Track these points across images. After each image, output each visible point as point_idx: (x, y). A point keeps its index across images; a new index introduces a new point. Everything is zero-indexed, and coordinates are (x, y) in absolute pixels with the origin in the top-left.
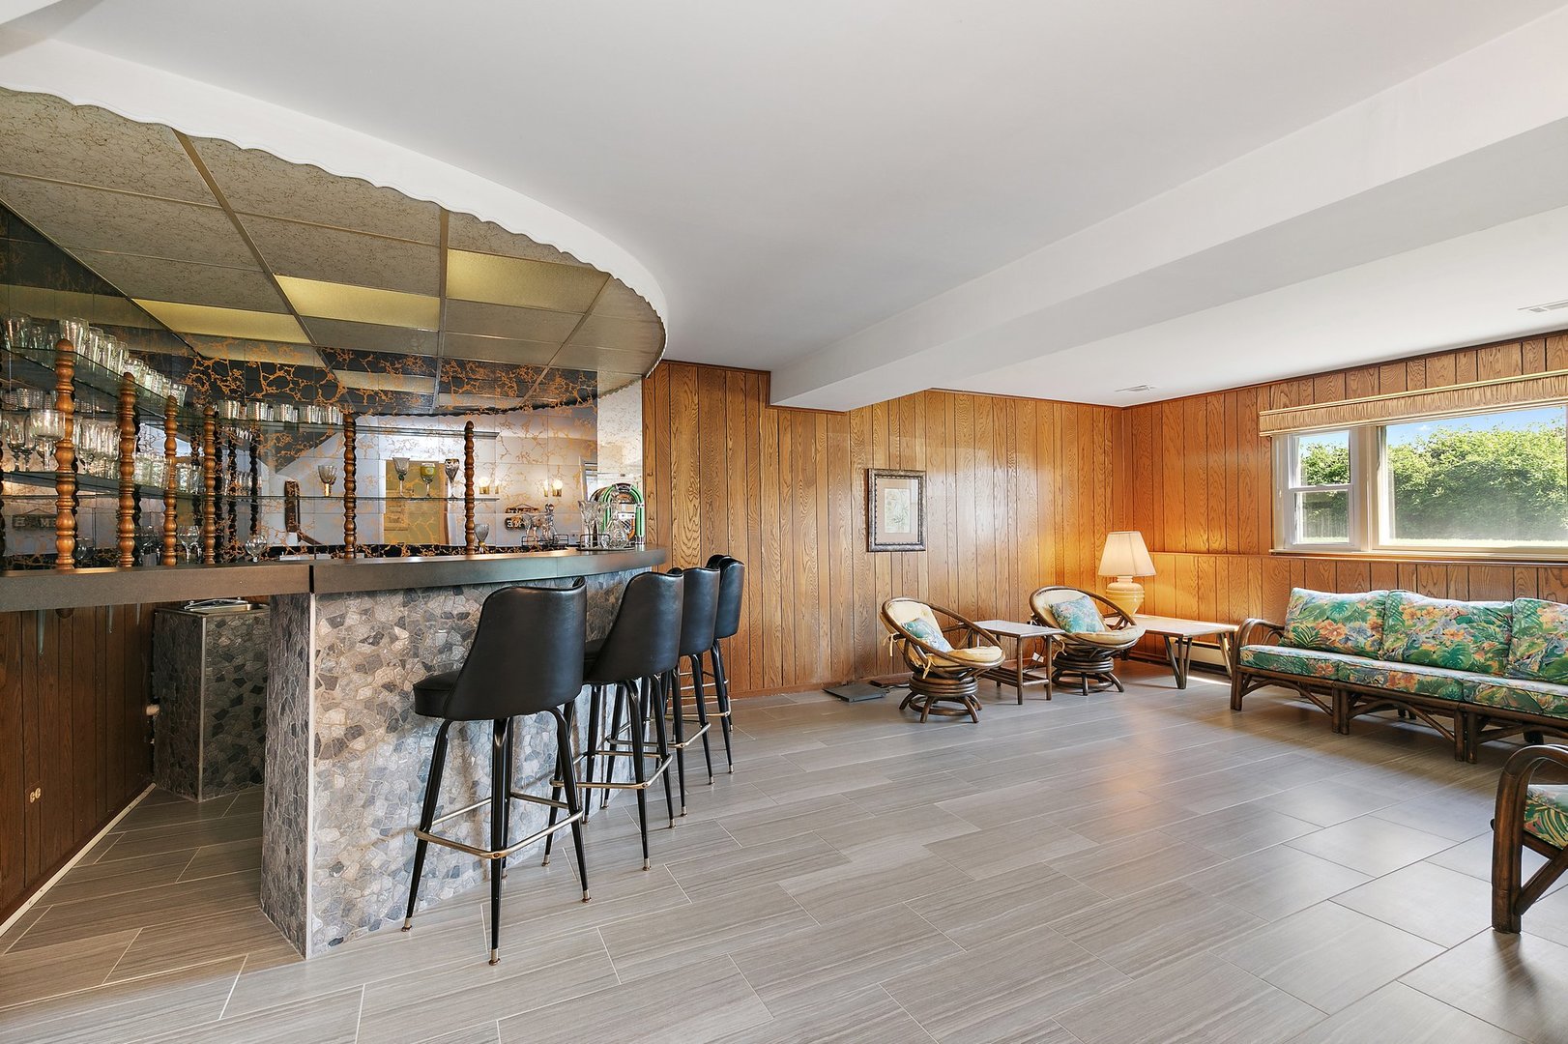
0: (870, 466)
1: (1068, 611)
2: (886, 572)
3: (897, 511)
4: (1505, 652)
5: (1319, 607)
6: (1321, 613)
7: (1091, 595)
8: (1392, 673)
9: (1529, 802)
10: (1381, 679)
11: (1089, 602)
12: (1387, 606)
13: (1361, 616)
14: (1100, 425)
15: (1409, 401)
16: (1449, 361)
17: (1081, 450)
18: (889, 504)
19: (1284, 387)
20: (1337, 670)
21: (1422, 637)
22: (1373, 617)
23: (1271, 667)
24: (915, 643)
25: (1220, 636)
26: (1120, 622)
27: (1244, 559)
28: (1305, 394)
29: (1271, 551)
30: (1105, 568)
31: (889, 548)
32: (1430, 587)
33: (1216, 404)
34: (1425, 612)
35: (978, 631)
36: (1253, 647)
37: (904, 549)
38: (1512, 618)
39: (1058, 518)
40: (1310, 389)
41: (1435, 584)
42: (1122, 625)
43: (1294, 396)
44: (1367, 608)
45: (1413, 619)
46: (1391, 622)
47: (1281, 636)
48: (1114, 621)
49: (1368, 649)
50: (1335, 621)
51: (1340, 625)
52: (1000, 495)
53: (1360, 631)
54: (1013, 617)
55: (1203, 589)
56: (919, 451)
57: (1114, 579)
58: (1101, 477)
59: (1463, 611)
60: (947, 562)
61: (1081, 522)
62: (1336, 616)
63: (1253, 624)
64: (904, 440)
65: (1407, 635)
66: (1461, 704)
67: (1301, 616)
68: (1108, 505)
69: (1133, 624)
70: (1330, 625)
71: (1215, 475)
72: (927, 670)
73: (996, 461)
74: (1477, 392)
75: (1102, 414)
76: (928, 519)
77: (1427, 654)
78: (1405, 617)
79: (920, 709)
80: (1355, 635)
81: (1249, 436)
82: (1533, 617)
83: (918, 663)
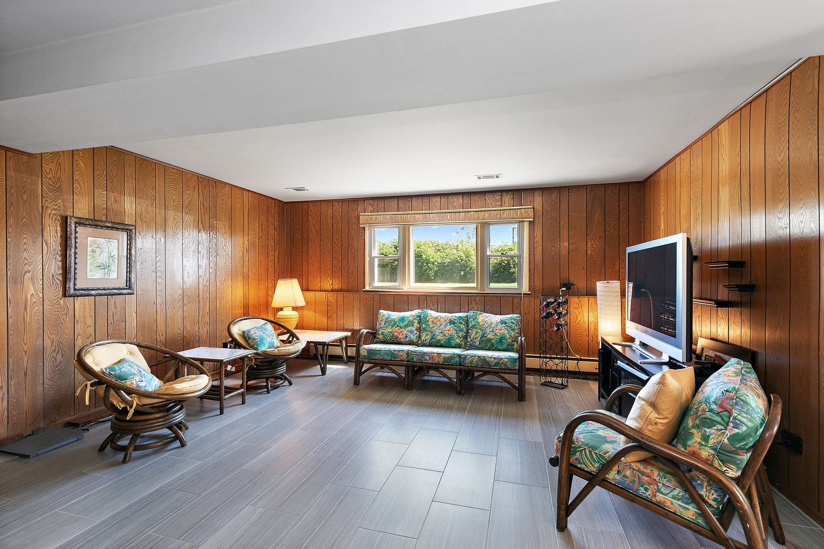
0: (69, 213)
1: (255, 334)
2: (88, 315)
3: (103, 258)
4: (466, 337)
5: (393, 320)
6: (393, 323)
7: (270, 322)
8: (432, 354)
9: (573, 445)
10: (427, 358)
11: (269, 327)
12: (422, 318)
13: (411, 323)
14: (272, 210)
15: (424, 215)
16: (437, 199)
17: (260, 225)
18: (93, 251)
19: (371, 201)
20: (408, 356)
21: (437, 332)
22: (416, 325)
23: (376, 358)
24: (117, 388)
25: (340, 340)
26: (289, 338)
27: (351, 294)
28: (380, 207)
29: (364, 290)
30: (276, 302)
31: (93, 292)
32: (431, 306)
33: (337, 206)
34: (437, 320)
35: (185, 361)
36: (366, 346)
37: (110, 293)
38: (468, 320)
39: (245, 269)
40: (383, 204)
41: (433, 305)
42: (291, 339)
43: (375, 207)
44: (414, 319)
45: (433, 324)
46: (424, 326)
47: (375, 337)
48: (285, 337)
49: (415, 341)
50: (400, 327)
51: (403, 329)
52: (203, 250)
53: (412, 332)
54: (212, 344)
55: (330, 312)
56: (129, 206)
57: (281, 309)
58: (273, 244)
59: (452, 318)
60: (155, 303)
61: (260, 272)
62: (401, 325)
63: (365, 332)
64: (111, 195)
65: (431, 332)
66: (461, 367)
67: (385, 326)
68: (276, 262)
69: (298, 339)
70: (399, 330)
71: (337, 247)
72: (132, 411)
73: (201, 225)
74: (449, 214)
75: (273, 203)
76: (138, 267)
77: (439, 341)
78: (430, 323)
79: (124, 449)
80: (409, 334)
81: (354, 226)
82: (476, 320)
83: (121, 406)
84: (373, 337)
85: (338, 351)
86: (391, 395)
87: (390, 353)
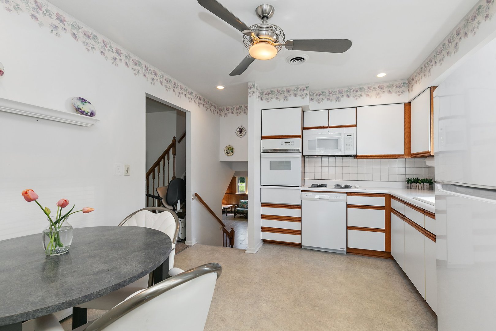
27: (233, 195)
29: (236, 194)
36: (237, 209)
55: (227, 200)
63: (236, 205)
84: (238, 207)
85: (229, 210)
86: (242, 219)
87: (242, 210)
